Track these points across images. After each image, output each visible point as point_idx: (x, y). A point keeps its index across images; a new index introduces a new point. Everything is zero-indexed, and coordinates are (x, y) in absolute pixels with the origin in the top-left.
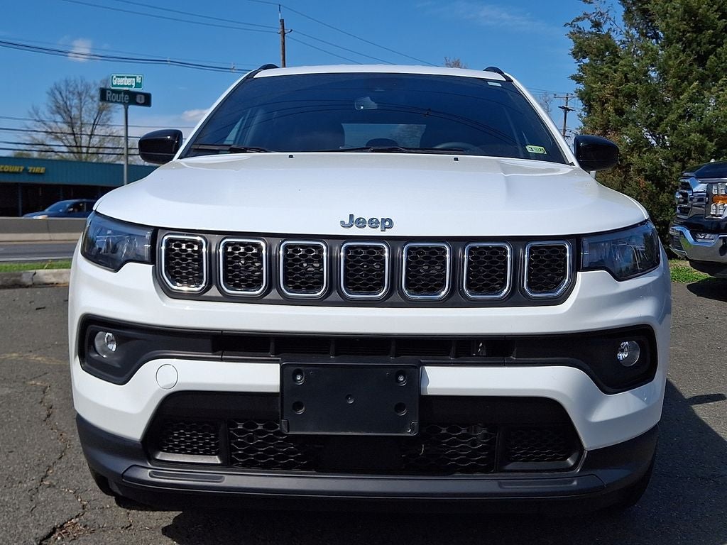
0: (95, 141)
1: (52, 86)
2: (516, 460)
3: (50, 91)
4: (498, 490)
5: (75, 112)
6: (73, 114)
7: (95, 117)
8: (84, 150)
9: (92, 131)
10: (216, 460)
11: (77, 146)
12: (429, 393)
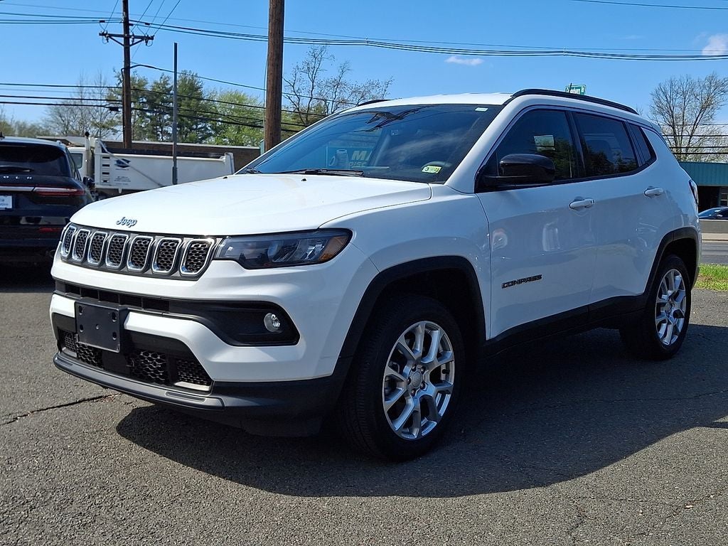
0: (695, 141)
1: (657, 87)
2: (183, 380)
3: (654, 92)
4: (165, 396)
5: (677, 111)
6: (675, 113)
7: (697, 115)
8: (683, 151)
9: (693, 131)
10: (75, 355)
11: (676, 147)
12: (128, 328)
